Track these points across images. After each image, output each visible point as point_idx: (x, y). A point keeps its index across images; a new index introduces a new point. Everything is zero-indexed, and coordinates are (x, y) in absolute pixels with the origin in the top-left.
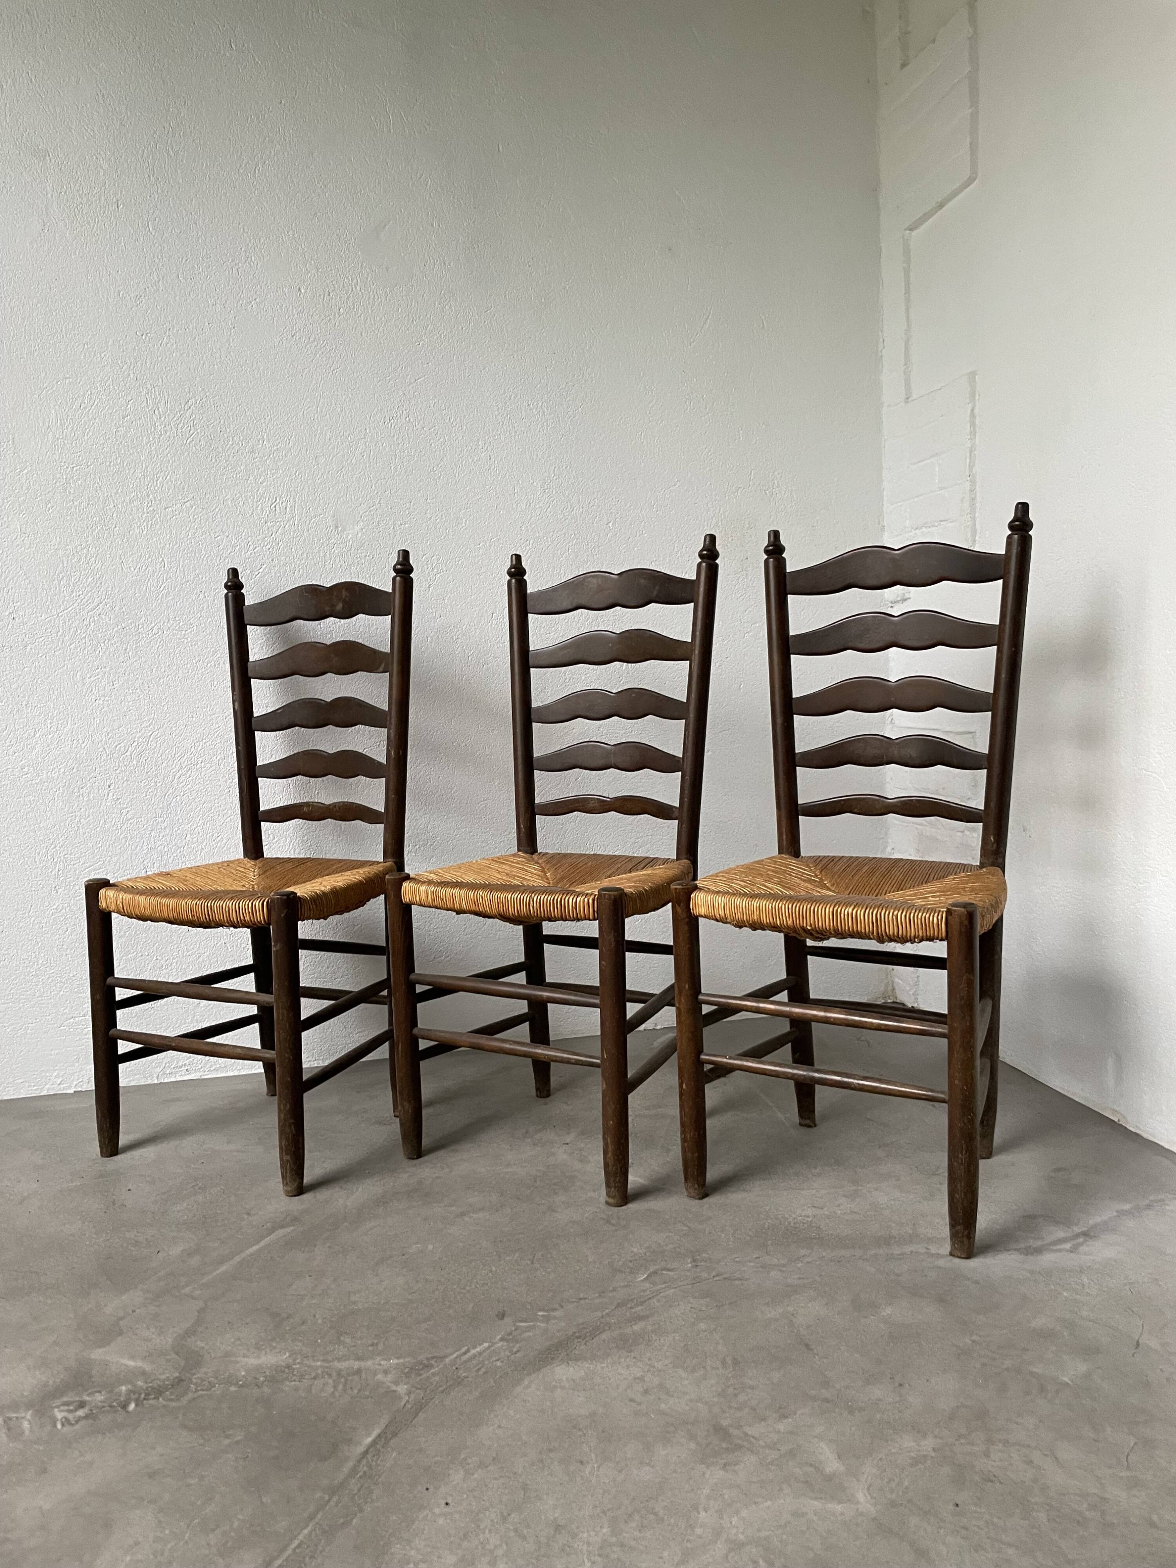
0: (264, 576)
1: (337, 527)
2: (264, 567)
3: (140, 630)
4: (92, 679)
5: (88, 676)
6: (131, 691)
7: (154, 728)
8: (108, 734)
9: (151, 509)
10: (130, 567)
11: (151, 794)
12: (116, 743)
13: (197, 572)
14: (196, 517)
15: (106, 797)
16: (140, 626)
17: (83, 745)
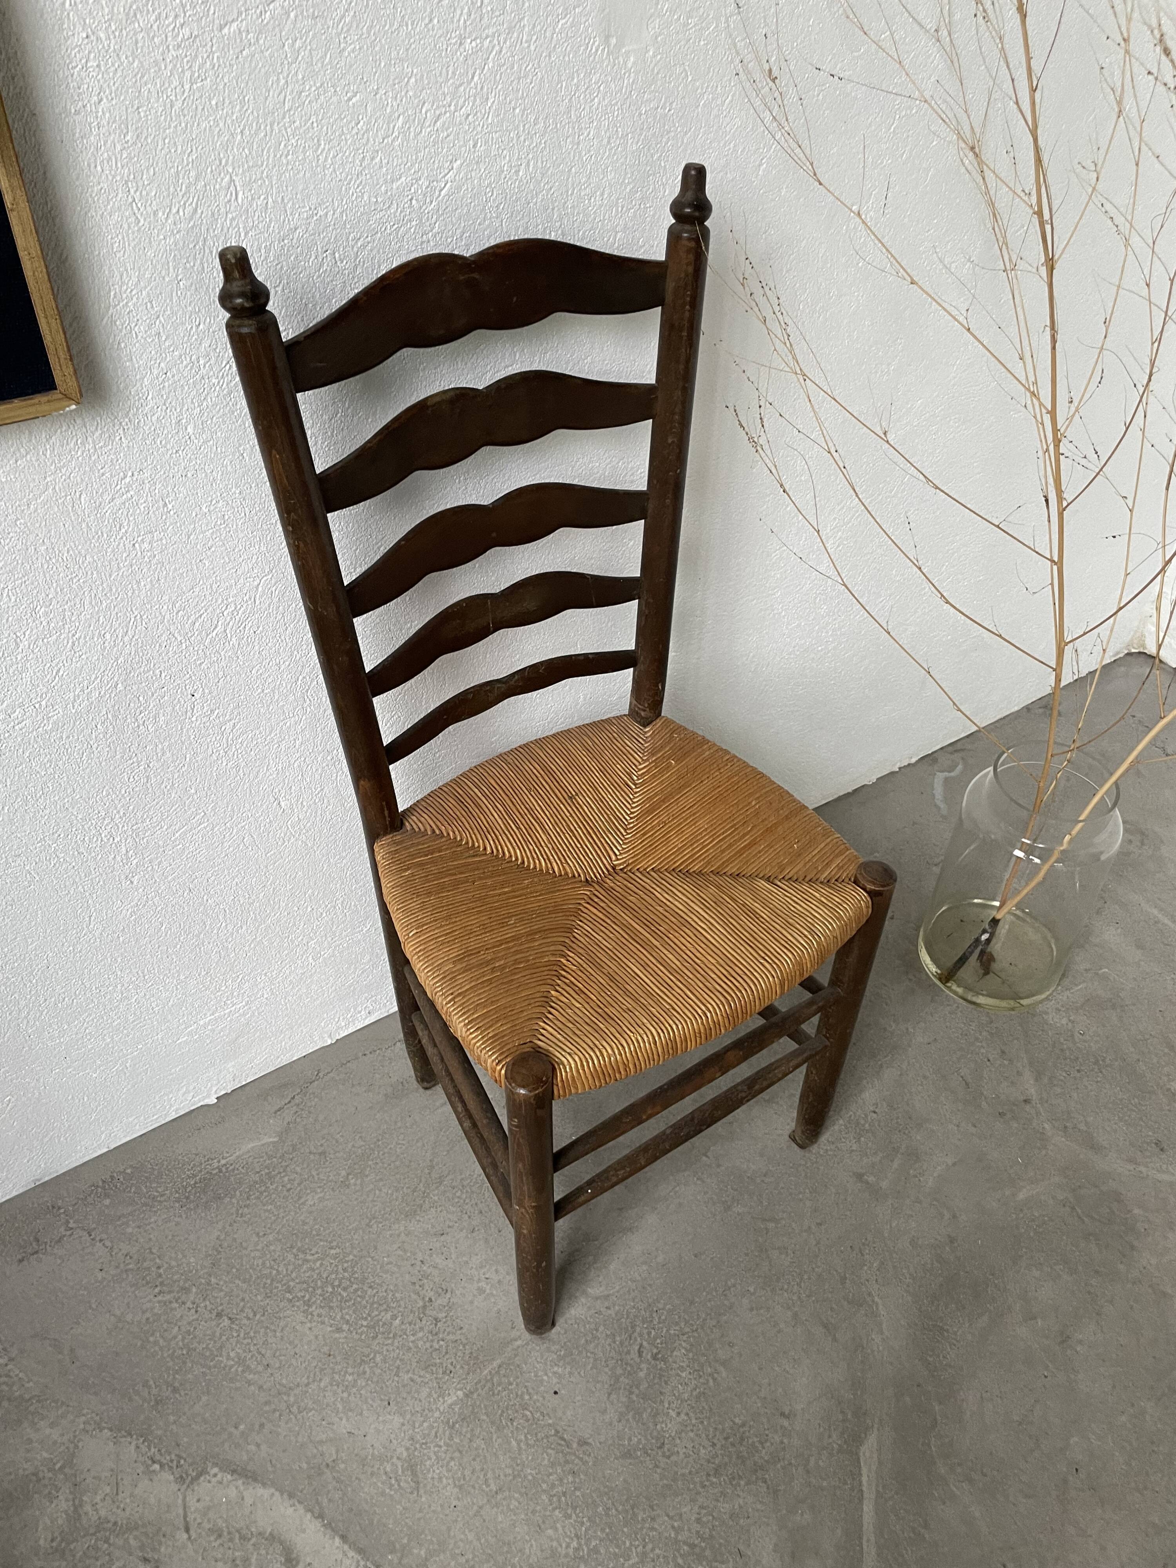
0: (459, 188)
1: (607, 37)
2: (456, 165)
3: (203, 371)
4: (118, 501)
5: (107, 497)
6: (205, 510)
7: (263, 570)
8: (174, 604)
9: (186, 31)
10: (155, 213)
11: (272, 686)
12: (193, 618)
13: (314, 200)
14: (298, 43)
15: (189, 714)
16: (202, 362)
17: (126, 639)
